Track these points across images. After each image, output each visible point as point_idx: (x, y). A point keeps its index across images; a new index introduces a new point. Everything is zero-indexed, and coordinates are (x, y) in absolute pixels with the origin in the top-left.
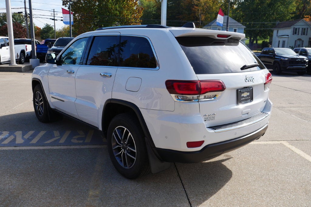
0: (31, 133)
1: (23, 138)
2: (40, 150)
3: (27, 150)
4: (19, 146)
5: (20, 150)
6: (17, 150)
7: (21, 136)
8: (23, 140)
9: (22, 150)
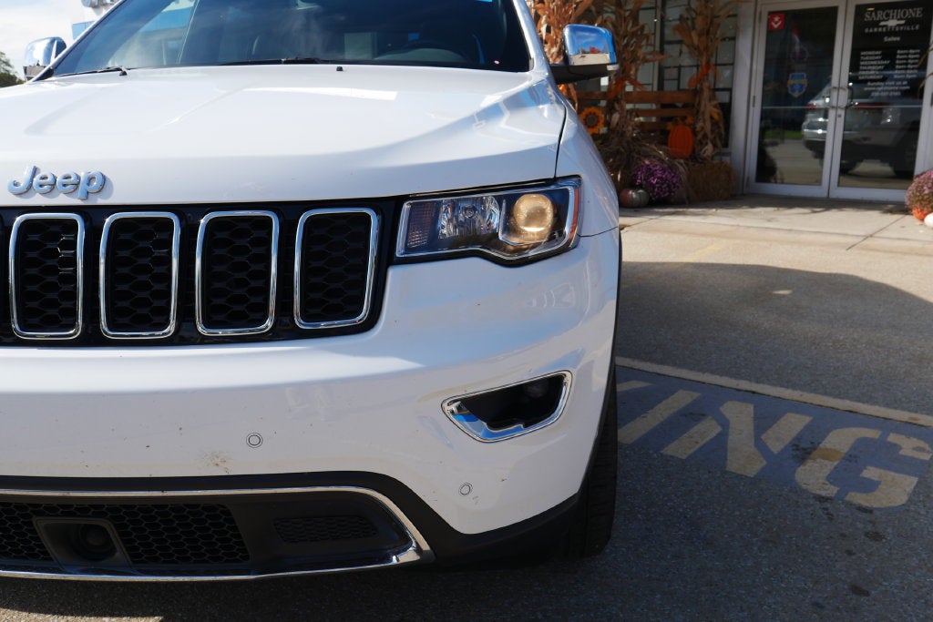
0: (680, 448)
1: (725, 424)
2: (675, 365)
3: (713, 372)
4: (741, 393)
5: (737, 376)
6: (746, 379)
7: (733, 439)
8: (727, 415)
9: (727, 373)
